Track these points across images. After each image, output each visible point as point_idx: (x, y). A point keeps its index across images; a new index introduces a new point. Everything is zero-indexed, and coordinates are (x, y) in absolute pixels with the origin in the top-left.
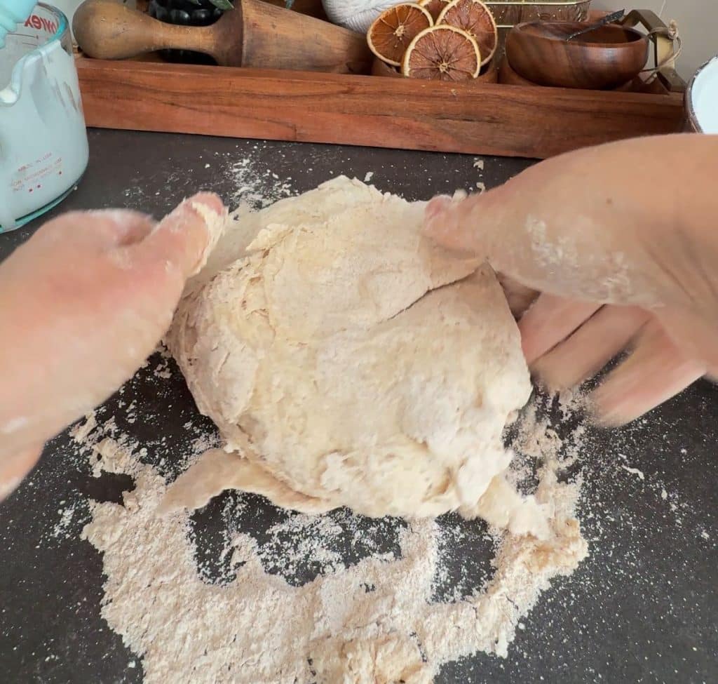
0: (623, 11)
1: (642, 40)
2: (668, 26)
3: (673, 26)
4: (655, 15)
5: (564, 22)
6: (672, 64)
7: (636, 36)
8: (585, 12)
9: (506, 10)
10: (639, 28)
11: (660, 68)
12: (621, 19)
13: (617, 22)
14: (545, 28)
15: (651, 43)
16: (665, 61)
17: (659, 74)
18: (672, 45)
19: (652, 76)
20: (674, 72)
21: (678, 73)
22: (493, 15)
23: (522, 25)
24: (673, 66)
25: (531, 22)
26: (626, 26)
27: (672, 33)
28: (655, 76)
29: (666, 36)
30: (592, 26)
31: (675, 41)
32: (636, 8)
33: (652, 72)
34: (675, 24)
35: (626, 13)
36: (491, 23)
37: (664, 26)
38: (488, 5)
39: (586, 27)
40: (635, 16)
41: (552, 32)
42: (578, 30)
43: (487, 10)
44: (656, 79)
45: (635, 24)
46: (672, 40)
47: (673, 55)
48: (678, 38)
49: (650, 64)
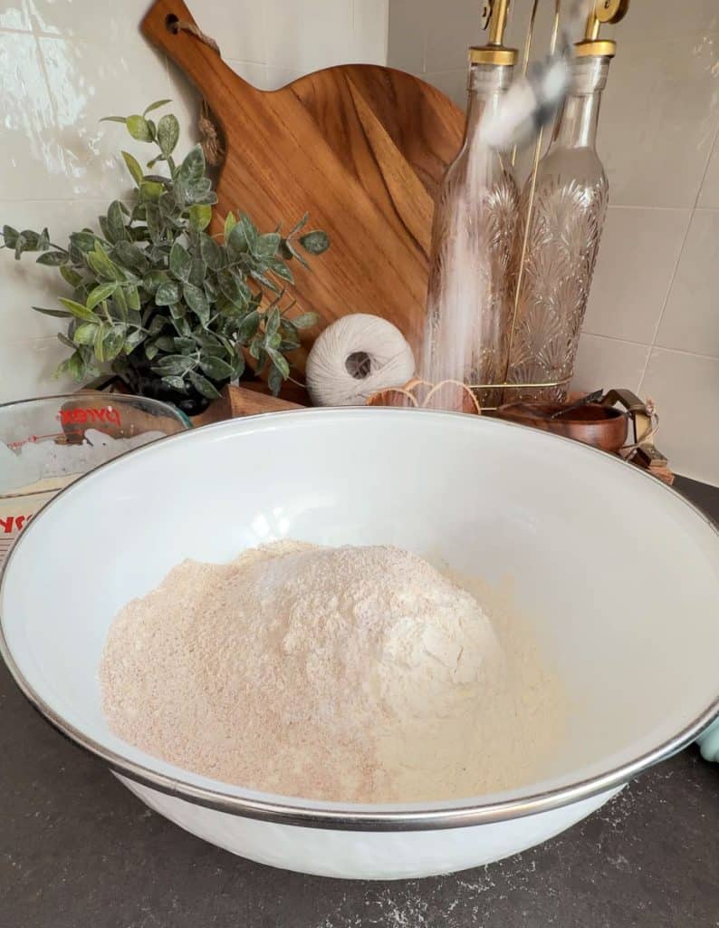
0: (602, 391)
1: (623, 417)
2: (645, 402)
3: (650, 403)
4: (631, 394)
5: (545, 403)
6: (650, 440)
7: (617, 413)
8: (564, 394)
9: (489, 393)
10: (618, 406)
11: (639, 445)
12: (600, 400)
13: (596, 402)
14: (527, 409)
15: (630, 421)
16: (643, 437)
17: (638, 449)
18: (650, 422)
19: (632, 453)
20: (653, 447)
21: (656, 447)
22: (478, 399)
23: (505, 406)
24: (652, 442)
25: (514, 404)
26: (606, 404)
27: (650, 410)
28: (635, 452)
29: (644, 413)
30: (573, 405)
31: (653, 418)
32: (614, 388)
33: (631, 449)
34: (653, 401)
35: (604, 394)
36: (475, 405)
37: (642, 404)
38: (472, 389)
39: (567, 407)
40: (614, 396)
41: (534, 413)
42: (556, 410)
43: (471, 392)
44: (636, 455)
45: (613, 403)
46: (650, 417)
47: (651, 431)
48: (656, 416)
49: (630, 440)
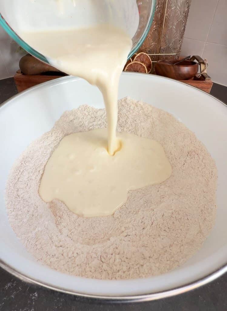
0: (190, 56)
1: (197, 64)
2: (204, 60)
3: (205, 60)
4: (199, 57)
5: (172, 60)
6: (205, 72)
7: (195, 63)
8: (178, 57)
9: (154, 57)
10: (195, 61)
11: (202, 73)
12: (189, 59)
13: (188, 59)
14: (167, 62)
15: (199, 66)
16: (203, 71)
17: (202, 75)
18: (205, 66)
19: (200, 76)
20: (206, 74)
21: (208, 74)
22: (151, 58)
23: (159, 61)
24: (206, 72)
25: (162, 60)
26: (192, 60)
27: (205, 62)
28: (201, 75)
29: (204, 63)
30: (181, 61)
31: (206, 65)
32: (194, 55)
33: (200, 74)
34: (206, 59)
35: (191, 57)
36: (150, 61)
37: (203, 60)
38: (149, 55)
39: (179, 61)
40: (194, 57)
41: (169, 63)
42: (176, 62)
43: (149, 57)
44: (201, 77)
45: (194, 60)
46: (205, 64)
47: (206, 69)
48: (207, 64)
49: (199, 72)
